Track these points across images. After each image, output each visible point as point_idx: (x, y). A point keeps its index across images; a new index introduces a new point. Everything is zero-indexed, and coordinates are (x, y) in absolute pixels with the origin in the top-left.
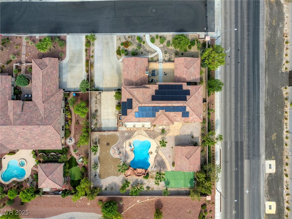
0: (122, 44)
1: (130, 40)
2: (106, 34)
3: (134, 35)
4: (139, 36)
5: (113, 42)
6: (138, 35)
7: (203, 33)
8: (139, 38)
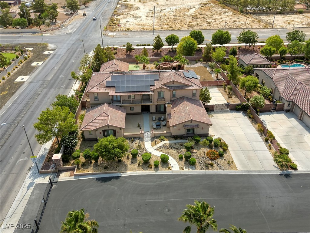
0: (221, 155)
1: (210, 162)
2: (260, 172)
3: (203, 169)
4: (192, 169)
5: (239, 160)
6: (195, 170)
7: (61, 179)
8: (191, 164)
